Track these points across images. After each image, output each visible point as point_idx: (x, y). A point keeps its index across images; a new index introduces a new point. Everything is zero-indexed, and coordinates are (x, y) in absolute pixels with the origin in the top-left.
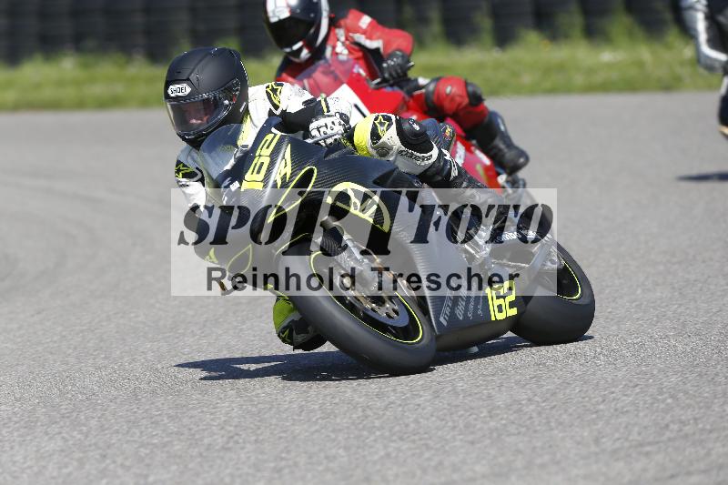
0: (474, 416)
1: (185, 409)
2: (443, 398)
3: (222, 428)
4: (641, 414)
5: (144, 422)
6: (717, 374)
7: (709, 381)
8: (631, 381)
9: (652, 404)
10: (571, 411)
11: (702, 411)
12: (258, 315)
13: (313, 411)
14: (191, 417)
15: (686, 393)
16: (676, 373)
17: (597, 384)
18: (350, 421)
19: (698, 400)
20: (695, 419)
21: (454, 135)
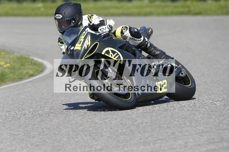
21: (152, 32)
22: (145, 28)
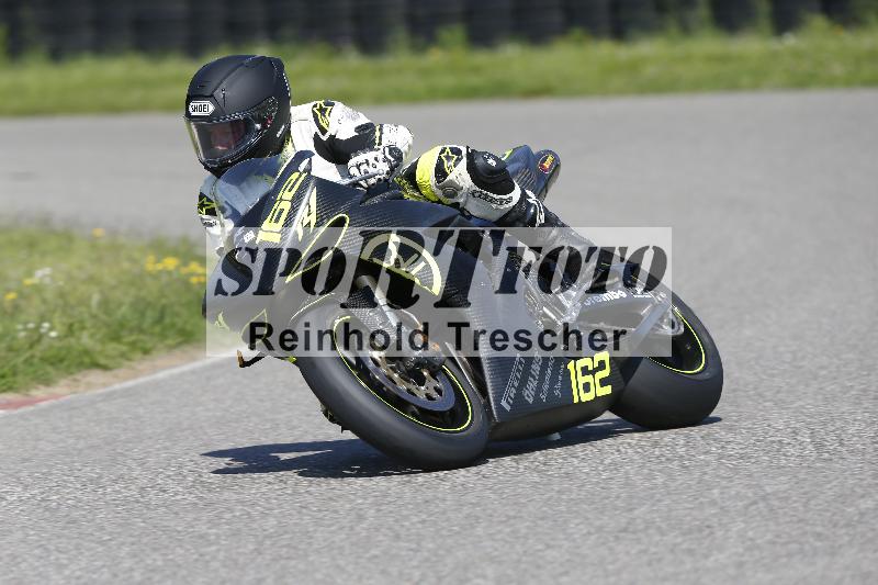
21: (556, 166)
22: (527, 150)
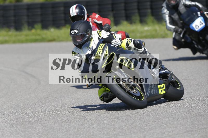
0: (109, 130)
1: (26, 129)
2: (101, 125)
3: (37, 134)
4: (157, 130)
5: (15, 133)
6: (178, 118)
7: (176, 120)
8: (154, 120)
9: (160, 127)
10: (137, 129)
11: (175, 128)
12: (47, 102)
13: (63, 129)
14: (28, 131)
15: (170, 123)
16: (167, 118)
17: (144, 121)
18: (74, 132)
19: (173, 125)
20: (172, 131)
